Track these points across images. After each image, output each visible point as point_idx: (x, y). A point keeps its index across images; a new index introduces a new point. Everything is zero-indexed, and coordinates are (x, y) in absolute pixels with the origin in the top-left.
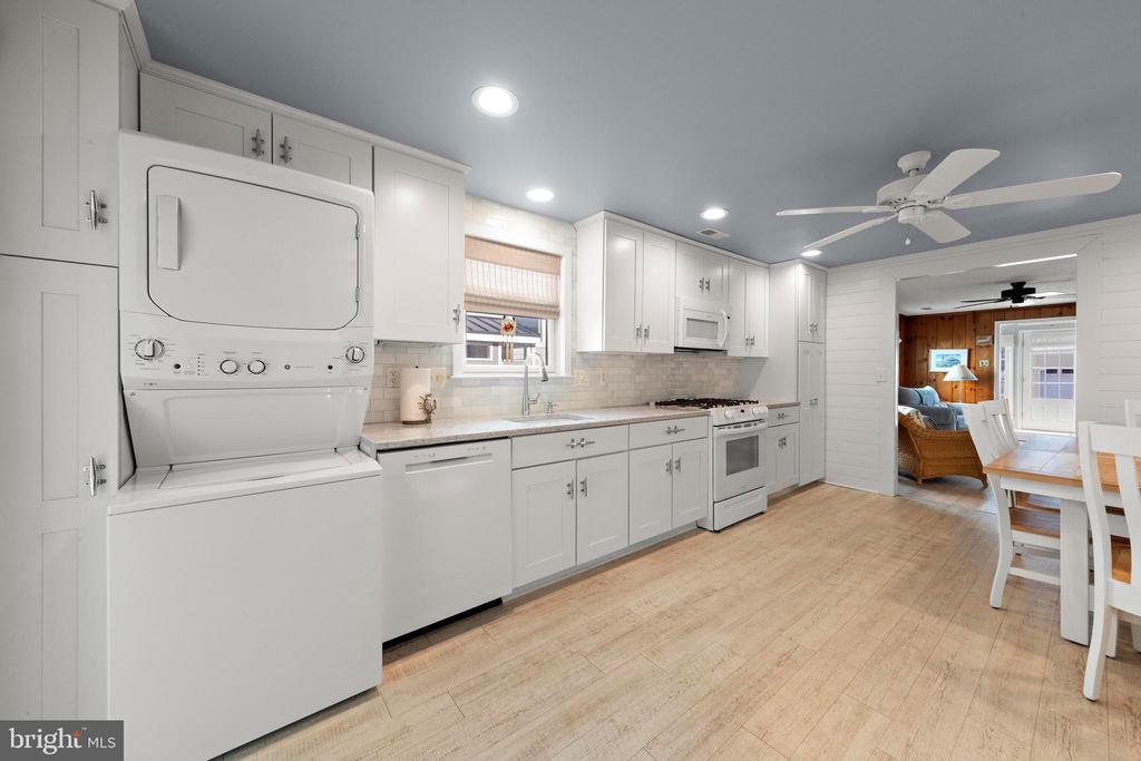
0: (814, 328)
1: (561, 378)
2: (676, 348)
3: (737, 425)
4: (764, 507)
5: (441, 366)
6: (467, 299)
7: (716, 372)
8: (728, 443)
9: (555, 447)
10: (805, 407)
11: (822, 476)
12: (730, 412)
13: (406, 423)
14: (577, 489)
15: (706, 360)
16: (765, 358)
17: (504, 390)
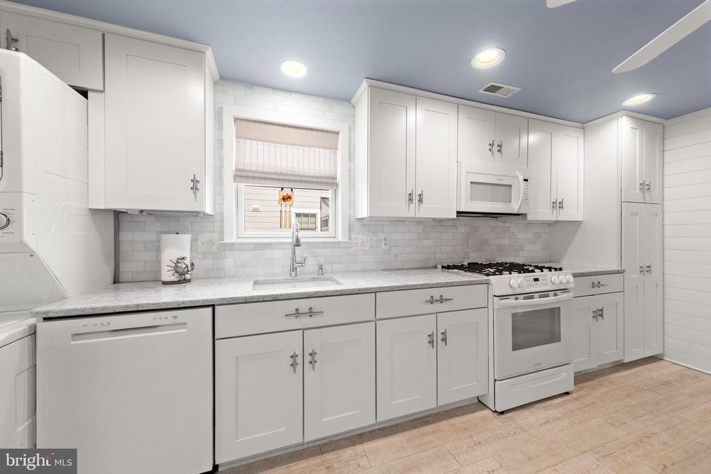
0: (645, 187)
1: (339, 243)
2: (458, 212)
3: (529, 296)
4: (570, 386)
5: (213, 232)
6: (238, 173)
7: (520, 235)
8: (513, 314)
9: (275, 317)
10: (633, 276)
11: (661, 352)
12: (516, 280)
13: (165, 283)
14: (304, 360)
15: (507, 225)
16: (581, 221)
17: (277, 253)
